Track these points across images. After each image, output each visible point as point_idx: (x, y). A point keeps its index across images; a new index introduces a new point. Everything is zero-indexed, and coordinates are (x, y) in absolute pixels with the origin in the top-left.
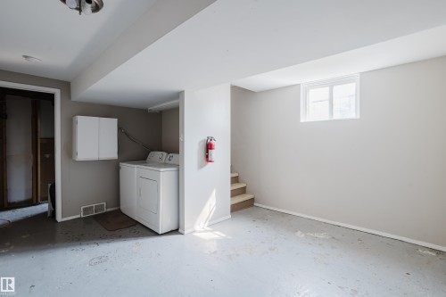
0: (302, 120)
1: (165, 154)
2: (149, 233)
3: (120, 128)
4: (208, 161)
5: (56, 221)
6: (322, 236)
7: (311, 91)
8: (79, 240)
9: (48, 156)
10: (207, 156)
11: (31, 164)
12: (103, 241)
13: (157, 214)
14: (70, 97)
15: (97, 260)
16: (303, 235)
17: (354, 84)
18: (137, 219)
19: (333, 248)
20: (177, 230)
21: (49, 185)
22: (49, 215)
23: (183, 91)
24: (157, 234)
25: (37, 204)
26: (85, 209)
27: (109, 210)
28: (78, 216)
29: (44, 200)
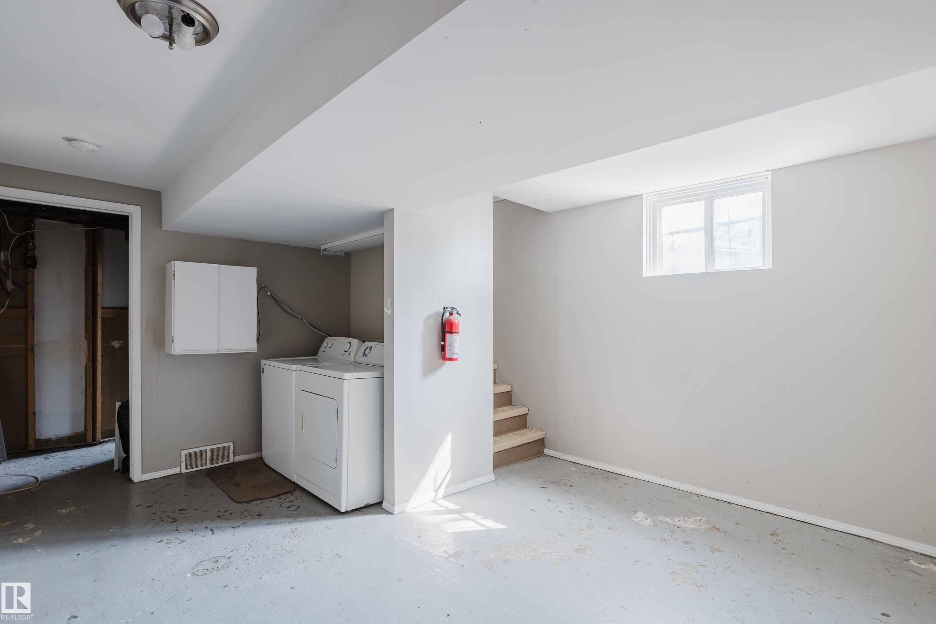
0: (647, 272)
1: (355, 342)
2: (321, 508)
3: (261, 288)
4: (444, 358)
5: (130, 480)
6: (690, 523)
7: (664, 209)
8: (175, 520)
9: (116, 344)
10: (443, 349)
11: (83, 360)
12: (225, 524)
13: (336, 467)
14: (160, 223)
15: (209, 565)
16: (649, 521)
17: (759, 195)
18: (295, 479)
19: (714, 550)
20: (380, 503)
21: (118, 404)
22: (116, 467)
23: (391, 211)
24: (336, 512)
25: (94, 443)
26: (189, 457)
27: (239, 458)
28: (176, 471)
29: (108, 434)
